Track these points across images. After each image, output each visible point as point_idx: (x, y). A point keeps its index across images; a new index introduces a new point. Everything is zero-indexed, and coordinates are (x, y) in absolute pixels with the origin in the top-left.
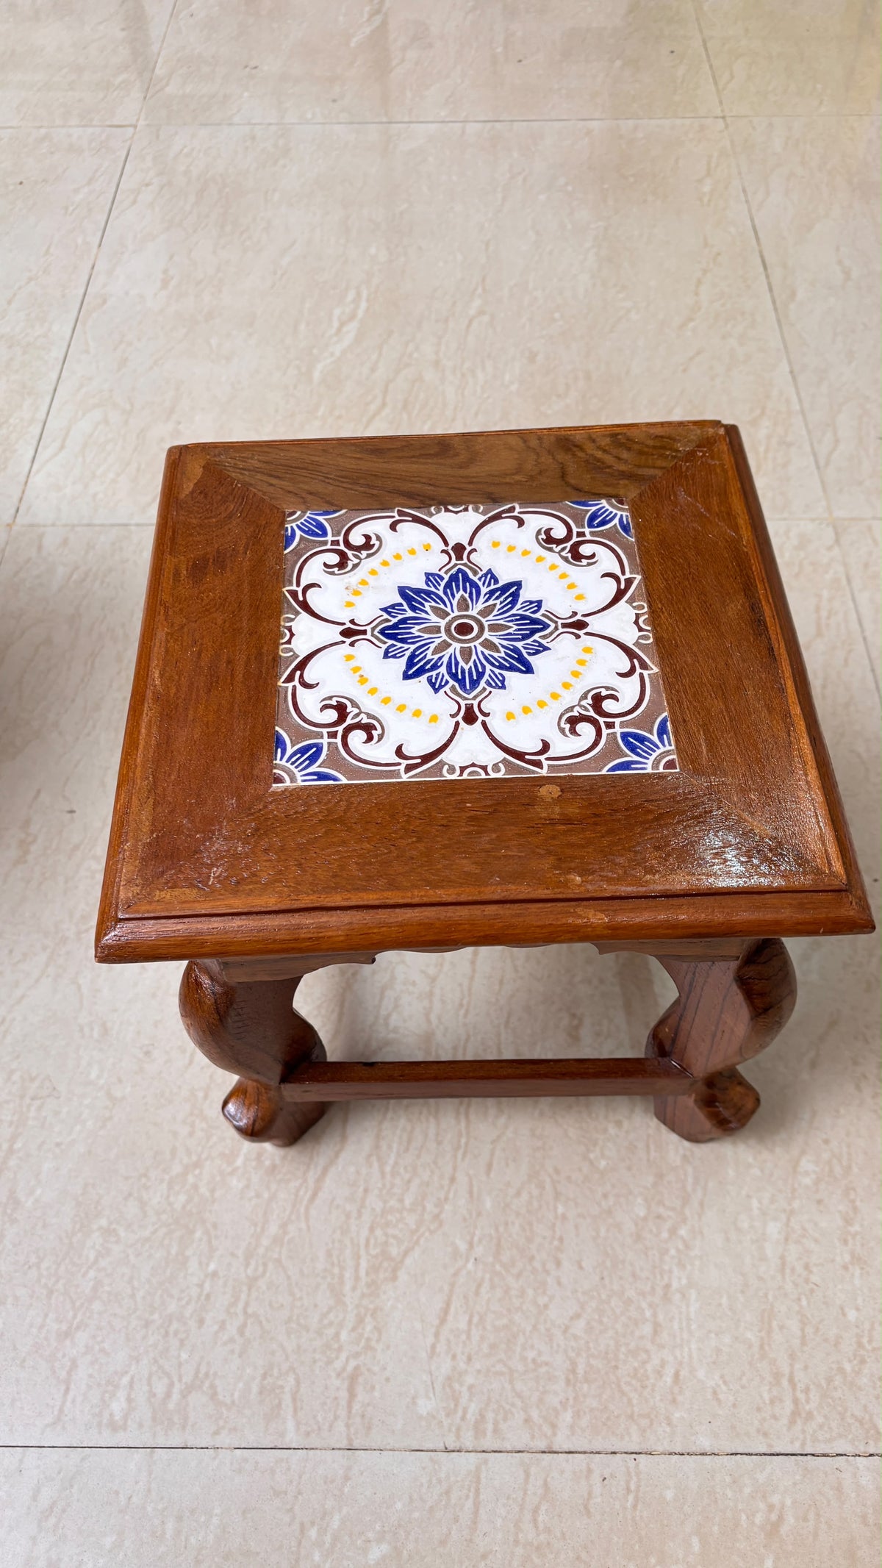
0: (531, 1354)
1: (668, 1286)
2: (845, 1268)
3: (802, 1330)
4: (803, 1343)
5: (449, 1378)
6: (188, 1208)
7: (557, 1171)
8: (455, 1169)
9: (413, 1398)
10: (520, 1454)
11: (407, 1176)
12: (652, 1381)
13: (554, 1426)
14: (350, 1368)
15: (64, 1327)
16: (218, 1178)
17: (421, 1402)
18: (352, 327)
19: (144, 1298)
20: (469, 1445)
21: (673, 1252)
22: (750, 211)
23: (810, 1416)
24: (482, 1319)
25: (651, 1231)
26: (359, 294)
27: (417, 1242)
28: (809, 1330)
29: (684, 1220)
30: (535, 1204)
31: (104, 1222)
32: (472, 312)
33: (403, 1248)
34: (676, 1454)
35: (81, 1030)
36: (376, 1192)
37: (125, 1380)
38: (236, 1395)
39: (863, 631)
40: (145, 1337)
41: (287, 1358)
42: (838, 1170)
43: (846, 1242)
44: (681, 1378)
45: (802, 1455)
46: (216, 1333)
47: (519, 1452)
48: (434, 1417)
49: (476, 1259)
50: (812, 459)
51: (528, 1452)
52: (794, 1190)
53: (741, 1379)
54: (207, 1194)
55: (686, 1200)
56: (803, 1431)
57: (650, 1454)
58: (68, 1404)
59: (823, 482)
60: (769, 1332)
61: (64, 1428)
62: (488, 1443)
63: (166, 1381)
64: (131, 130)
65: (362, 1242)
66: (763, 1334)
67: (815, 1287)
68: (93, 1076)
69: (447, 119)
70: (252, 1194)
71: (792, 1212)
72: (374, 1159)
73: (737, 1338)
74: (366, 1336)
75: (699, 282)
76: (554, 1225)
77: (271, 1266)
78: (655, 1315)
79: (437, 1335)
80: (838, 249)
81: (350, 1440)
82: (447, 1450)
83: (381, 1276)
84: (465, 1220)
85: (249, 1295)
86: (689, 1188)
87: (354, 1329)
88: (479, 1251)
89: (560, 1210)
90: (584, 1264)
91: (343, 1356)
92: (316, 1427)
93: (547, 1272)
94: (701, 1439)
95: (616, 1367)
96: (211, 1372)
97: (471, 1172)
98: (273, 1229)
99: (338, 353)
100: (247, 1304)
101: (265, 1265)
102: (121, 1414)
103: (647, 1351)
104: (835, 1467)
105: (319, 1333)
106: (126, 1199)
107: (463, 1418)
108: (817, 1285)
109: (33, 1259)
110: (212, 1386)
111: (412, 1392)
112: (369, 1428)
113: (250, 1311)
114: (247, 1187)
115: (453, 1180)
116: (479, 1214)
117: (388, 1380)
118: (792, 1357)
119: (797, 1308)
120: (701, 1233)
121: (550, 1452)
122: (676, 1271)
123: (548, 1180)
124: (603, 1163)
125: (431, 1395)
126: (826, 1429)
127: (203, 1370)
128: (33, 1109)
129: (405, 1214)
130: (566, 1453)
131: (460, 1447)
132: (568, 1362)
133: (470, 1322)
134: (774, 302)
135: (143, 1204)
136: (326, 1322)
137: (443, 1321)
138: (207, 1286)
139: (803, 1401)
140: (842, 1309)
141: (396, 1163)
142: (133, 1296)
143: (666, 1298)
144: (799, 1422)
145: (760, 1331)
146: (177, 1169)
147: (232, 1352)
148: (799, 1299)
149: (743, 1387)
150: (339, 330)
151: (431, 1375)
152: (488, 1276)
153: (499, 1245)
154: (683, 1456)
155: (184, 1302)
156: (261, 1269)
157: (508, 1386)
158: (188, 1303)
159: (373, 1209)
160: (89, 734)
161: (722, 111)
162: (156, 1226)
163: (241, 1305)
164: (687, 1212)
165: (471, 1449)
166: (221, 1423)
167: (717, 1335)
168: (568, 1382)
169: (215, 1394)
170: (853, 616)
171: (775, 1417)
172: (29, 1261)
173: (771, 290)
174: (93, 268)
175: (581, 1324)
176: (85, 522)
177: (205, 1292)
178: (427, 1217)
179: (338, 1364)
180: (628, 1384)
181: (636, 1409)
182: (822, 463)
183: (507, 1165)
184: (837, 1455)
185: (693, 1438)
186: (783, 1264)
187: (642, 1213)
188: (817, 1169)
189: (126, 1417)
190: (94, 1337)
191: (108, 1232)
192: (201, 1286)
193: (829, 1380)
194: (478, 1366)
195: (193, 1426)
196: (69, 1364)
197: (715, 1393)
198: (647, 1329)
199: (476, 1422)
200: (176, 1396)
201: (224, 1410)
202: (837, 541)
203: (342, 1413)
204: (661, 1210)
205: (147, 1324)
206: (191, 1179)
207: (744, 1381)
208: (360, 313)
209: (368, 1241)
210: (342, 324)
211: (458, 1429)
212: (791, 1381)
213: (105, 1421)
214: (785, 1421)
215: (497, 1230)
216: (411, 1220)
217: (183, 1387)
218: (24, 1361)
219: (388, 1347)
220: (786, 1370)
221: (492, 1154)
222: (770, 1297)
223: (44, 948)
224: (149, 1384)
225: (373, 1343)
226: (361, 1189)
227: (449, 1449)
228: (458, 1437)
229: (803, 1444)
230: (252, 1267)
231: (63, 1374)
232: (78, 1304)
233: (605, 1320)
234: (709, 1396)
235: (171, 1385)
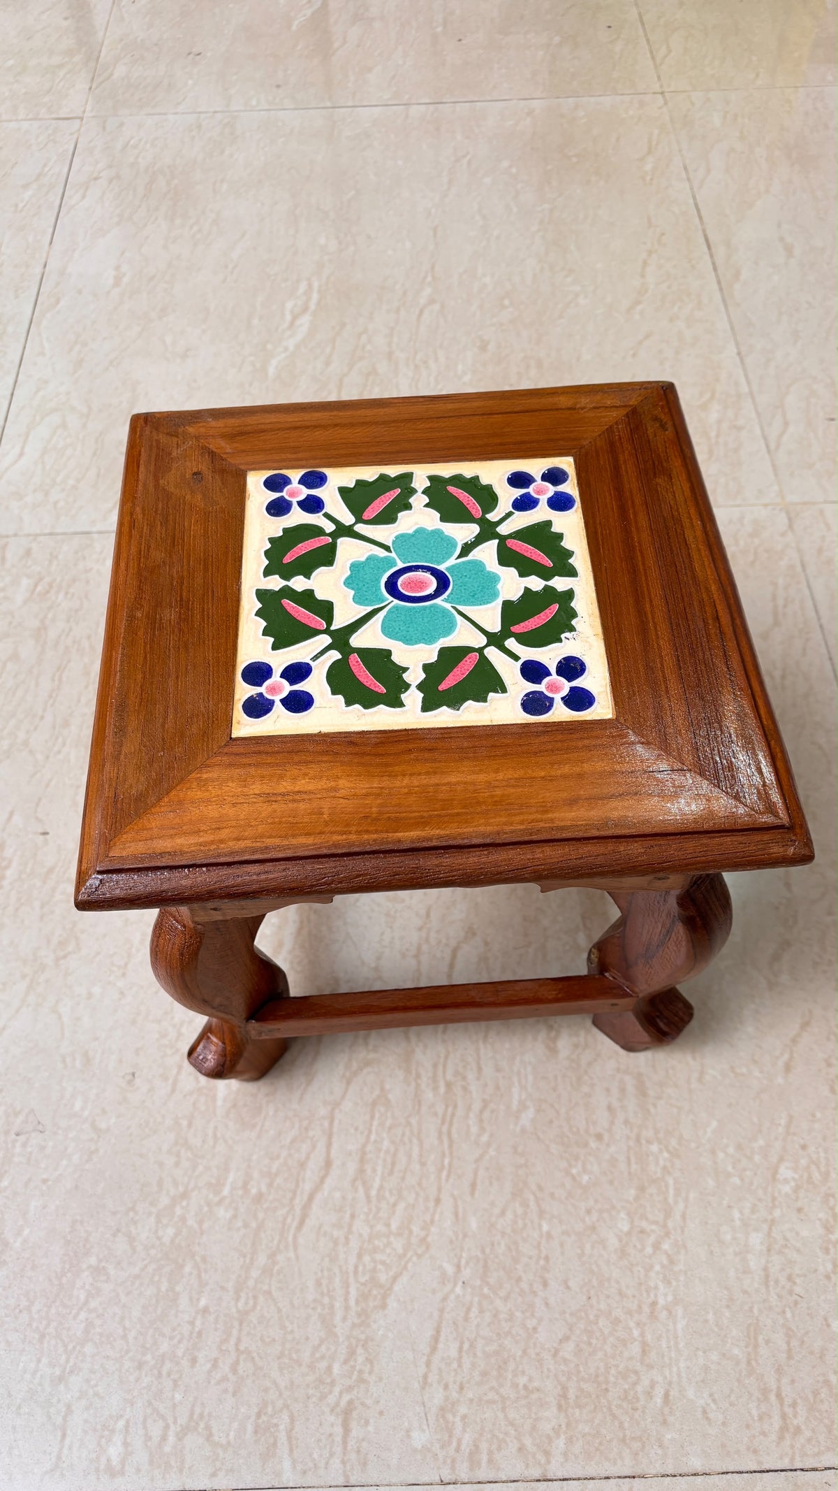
0: (522, 1380)
1: (654, 1304)
2: (828, 1277)
3: (788, 1343)
4: (790, 1357)
5: (442, 1409)
6: (177, 1241)
7: (540, 1188)
8: (439, 1190)
9: (408, 1431)
10: (515, 1483)
11: (392, 1200)
12: (642, 1403)
13: (547, 1453)
14: (343, 1403)
15: (58, 1372)
16: (206, 1209)
17: (415, 1434)
18: (305, 321)
19: (135, 1338)
20: (464, 1476)
21: (657, 1268)
22: (692, 189)
23: (798, 1430)
24: (472, 1346)
25: (635, 1246)
26: (310, 286)
27: (405, 1268)
28: (794, 1343)
29: (667, 1234)
30: (520, 1223)
31: (93, 1260)
32: (422, 301)
33: (391, 1274)
34: (668, 1475)
35: (64, 1061)
36: (362, 1217)
37: (121, 1423)
38: (232, 1434)
39: (819, 619)
40: (137, 1380)
41: (281, 1394)
42: (816, 1176)
43: (827, 1251)
44: (671, 1398)
45: (791, 1470)
46: (209, 1372)
47: (514, 1481)
48: (429, 1450)
49: (464, 1283)
50: (762, 441)
51: (523, 1481)
52: (774, 1199)
53: (729, 1396)
54: (196, 1226)
55: (668, 1213)
56: (792, 1447)
57: (643, 1477)
58: (65, 1451)
59: (774, 466)
60: (756, 1346)
61: (63, 1475)
62: (482, 1474)
63: (161, 1424)
64: (77, 123)
65: (351, 1269)
66: (750, 1349)
67: (799, 1299)
68: (78, 1105)
69: (390, 103)
70: (239, 1224)
71: (773, 1222)
72: (359, 1183)
73: (724, 1355)
74: (357, 1368)
75: (645, 263)
76: (539, 1244)
77: (261, 1299)
78: (642, 1334)
79: (428, 1364)
80: (779, 225)
81: (346, 1477)
82: (442, 1483)
83: (371, 1304)
84: (451, 1242)
85: (240, 1330)
86: (671, 1200)
87: (345, 1362)
88: (466, 1273)
89: (545, 1228)
90: (570, 1284)
91: (337, 1390)
92: (310, 1464)
93: (535, 1293)
94: (693, 1459)
95: (607, 1390)
96: (206, 1414)
97: (456, 1193)
98: (262, 1259)
99: (291, 348)
100: (239, 1340)
101: (255, 1297)
102: (118, 1459)
103: (636, 1373)
104: (824, 1481)
105: (311, 1367)
106: (114, 1235)
107: (458, 1450)
108: (801, 1297)
109: (24, 1303)
110: (208, 1428)
111: (406, 1424)
112: (365, 1464)
113: (242, 1348)
114: (235, 1217)
115: (438, 1201)
116: (465, 1236)
117: (381, 1413)
118: (779, 1371)
119: (782, 1321)
120: (685, 1246)
121: (544, 1480)
122: (661, 1286)
123: (532, 1198)
124: (585, 1178)
125: (425, 1427)
126: (814, 1442)
127: (198, 1410)
128: (18, 1145)
129: (392, 1239)
130: (560, 1480)
131: (456, 1479)
132: (559, 1387)
133: (460, 1349)
134: (719, 282)
135: (131, 1239)
136: (318, 1355)
137: (434, 1349)
138: (198, 1323)
139: (791, 1416)
140: (826, 1320)
141: (381, 1188)
142: (124, 1337)
143: (653, 1316)
144: (787, 1436)
145: (746, 1347)
146: (165, 1201)
147: (226, 1391)
148: (784, 1312)
149: (732, 1404)
150: (292, 324)
151: (424, 1406)
152: (476, 1299)
153: (486, 1266)
154: (675, 1478)
155: (176, 1341)
156: (251, 1302)
157: (500, 1415)
158: (179, 1342)
159: (360, 1235)
160: (59, 752)
161: (661, 86)
162: (145, 1262)
163: (233, 1341)
164: (670, 1224)
165: (466, 1481)
166: (218, 1464)
167: (704, 1352)
168: (560, 1407)
169: (211, 1435)
170: (809, 604)
171: (764, 1434)
172: (19, 1305)
173: (715, 269)
174: (45, 266)
175: (570, 1347)
176: (47, 531)
177: (197, 1329)
178: (414, 1240)
179: (331, 1399)
180: (619, 1406)
181: (628, 1433)
182: (772, 446)
183: (491, 1184)
184: (826, 1469)
185: (684, 1459)
186: (767, 1276)
187: (626, 1228)
188: (796, 1176)
189: (123, 1462)
190: (88, 1381)
191: (97, 1271)
192: (192, 1323)
193: (816, 1393)
194: (470, 1395)
195: (190, 1468)
196: (64, 1409)
197: (704, 1412)
198: (635, 1349)
199: (471, 1454)
200: (171, 1439)
201: (220, 1451)
202: (791, 527)
203: (338, 1449)
204: (644, 1224)
205: (140, 1366)
206: (178, 1211)
207: (733, 1398)
208: (312, 306)
209: (356, 1267)
210: (295, 318)
211: (453, 1461)
212: (779, 1396)
213: (102, 1467)
214: (773, 1437)
215: (483, 1251)
216: (398, 1245)
217: (179, 1429)
218: (19, 1407)
219: (381, 1379)
220: (773, 1385)
221: (476, 1174)
222: (756, 1311)
223: (24, 977)
224: (145, 1428)
225: (366, 1376)
226: (348, 1215)
227: (446, 1481)
228: (453, 1468)
229: (792, 1459)
230: (242, 1300)
231: (59, 1420)
232: (70, 1347)
233: (594, 1341)
234: (699, 1415)
235: (167, 1427)
